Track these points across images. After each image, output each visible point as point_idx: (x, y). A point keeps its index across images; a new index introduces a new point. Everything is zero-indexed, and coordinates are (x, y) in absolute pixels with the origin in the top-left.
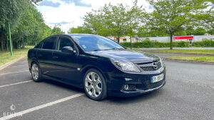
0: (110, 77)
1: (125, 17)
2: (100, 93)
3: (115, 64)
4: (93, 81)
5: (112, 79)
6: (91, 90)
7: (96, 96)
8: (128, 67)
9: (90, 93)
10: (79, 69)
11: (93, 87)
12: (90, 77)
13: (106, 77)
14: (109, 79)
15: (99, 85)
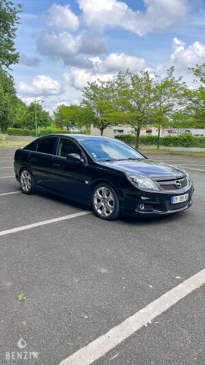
0: (124, 194)
1: (152, 95)
2: (111, 212)
3: (130, 180)
4: (104, 198)
5: (125, 197)
6: (101, 208)
7: (107, 215)
8: (146, 184)
9: (99, 211)
10: (87, 182)
11: (103, 204)
12: (101, 193)
13: (119, 193)
14: (122, 196)
15: (111, 203)
